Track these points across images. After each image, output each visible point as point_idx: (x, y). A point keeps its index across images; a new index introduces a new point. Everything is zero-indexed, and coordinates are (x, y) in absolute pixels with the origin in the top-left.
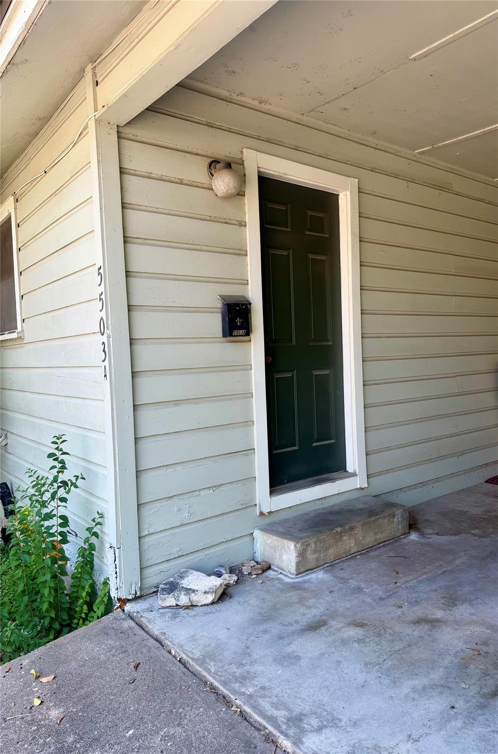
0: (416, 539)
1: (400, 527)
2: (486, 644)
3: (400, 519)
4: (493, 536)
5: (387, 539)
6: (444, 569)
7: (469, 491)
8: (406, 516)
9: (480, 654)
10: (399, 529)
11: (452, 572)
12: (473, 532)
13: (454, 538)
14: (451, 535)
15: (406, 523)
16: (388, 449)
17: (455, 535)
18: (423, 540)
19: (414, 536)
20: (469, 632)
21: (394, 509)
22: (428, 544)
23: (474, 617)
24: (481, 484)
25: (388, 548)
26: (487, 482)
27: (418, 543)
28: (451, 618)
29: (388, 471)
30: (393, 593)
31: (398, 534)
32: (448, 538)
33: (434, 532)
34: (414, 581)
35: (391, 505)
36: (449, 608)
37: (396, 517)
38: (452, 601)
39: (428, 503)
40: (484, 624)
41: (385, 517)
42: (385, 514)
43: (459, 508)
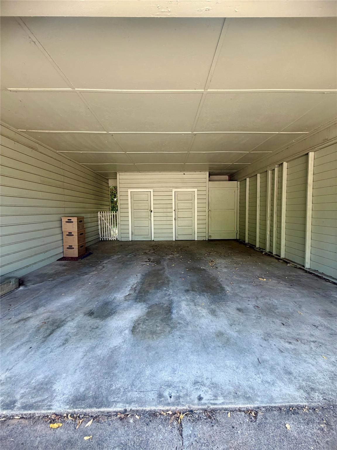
0: (22, 289)
1: (14, 286)
2: (48, 318)
3: (13, 283)
4: (57, 279)
5: (7, 292)
6: (34, 297)
7: (50, 265)
8: (17, 281)
9: (46, 323)
10: (13, 287)
11: (38, 297)
12: (49, 280)
13: (40, 284)
14: (39, 283)
15: (17, 284)
16: (8, 254)
17: (41, 283)
18: (26, 288)
19: (21, 288)
20: (42, 317)
21: (10, 279)
22: (28, 289)
23: (45, 311)
24: (55, 261)
25: (7, 296)
26: (57, 260)
27: (23, 290)
28: (35, 314)
29: (8, 264)
30: (7, 314)
31: (13, 289)
32: (38, 284)
33: (32, 284)
34: (19, 306)
35: (10, 278)
36: (35, 311)
37: (12, 282)
38: (36, 308)
39: (30, 274)
40: (49, 312)
41: (5, 284)
42: (5, 282)
43: (44, 272)
